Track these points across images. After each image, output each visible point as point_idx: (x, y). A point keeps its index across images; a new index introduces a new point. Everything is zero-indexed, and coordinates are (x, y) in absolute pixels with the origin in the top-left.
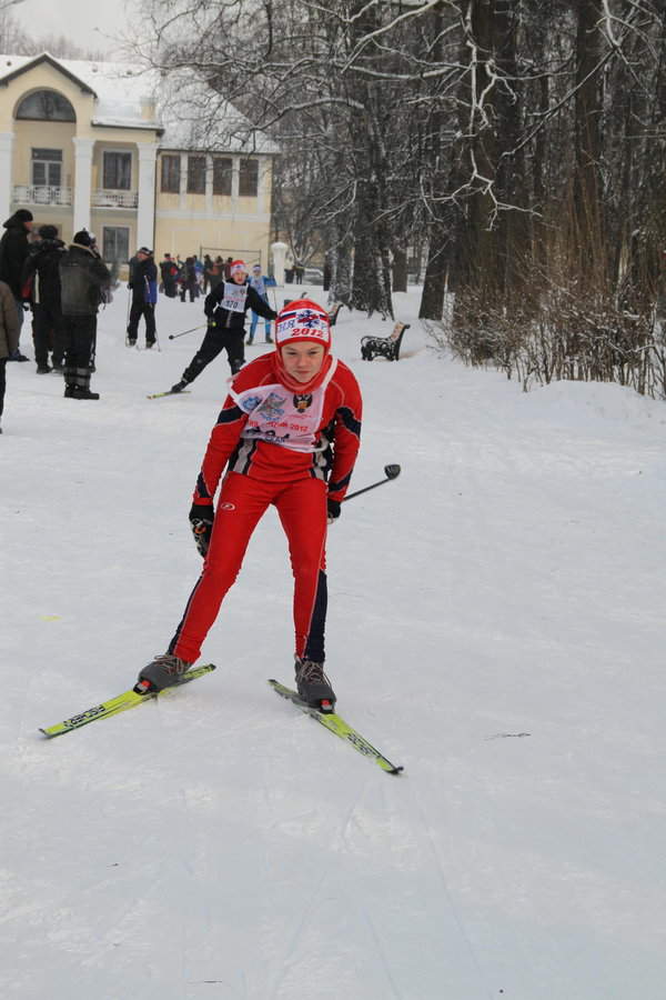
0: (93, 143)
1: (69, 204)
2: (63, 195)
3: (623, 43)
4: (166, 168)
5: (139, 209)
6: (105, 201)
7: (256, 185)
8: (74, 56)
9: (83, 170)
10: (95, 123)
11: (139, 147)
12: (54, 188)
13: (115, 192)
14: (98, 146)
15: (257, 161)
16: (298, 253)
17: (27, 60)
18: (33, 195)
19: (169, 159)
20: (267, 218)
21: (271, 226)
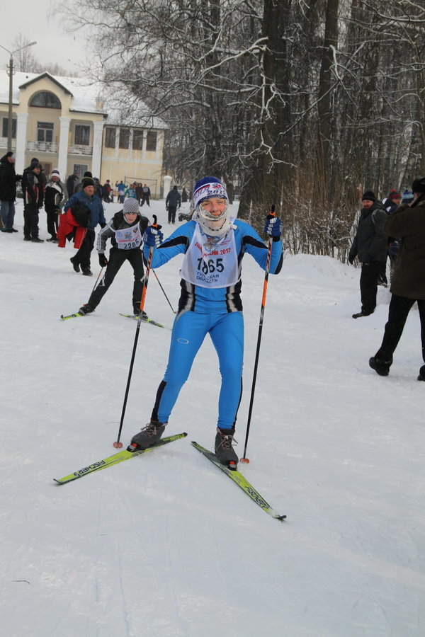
0: (70, 120)
1: (56, 152)
2: (53, 147)
3: (344, 79)
4: (108, 135)
5: (93, 156)
6: (75, 151)
7: (155, 145)
8: (63, 74)
9: (64, 134)
10: (72, 109)
11: (95, 123)
12: (48, 143)
13: (81, 146)
14: (72, 122)
15: (156, 133)
16: (178, 182)
17: (37, 75)
18: (37, 146)
19: (110, 130)
20: (160, 162)
21: (163, 167)
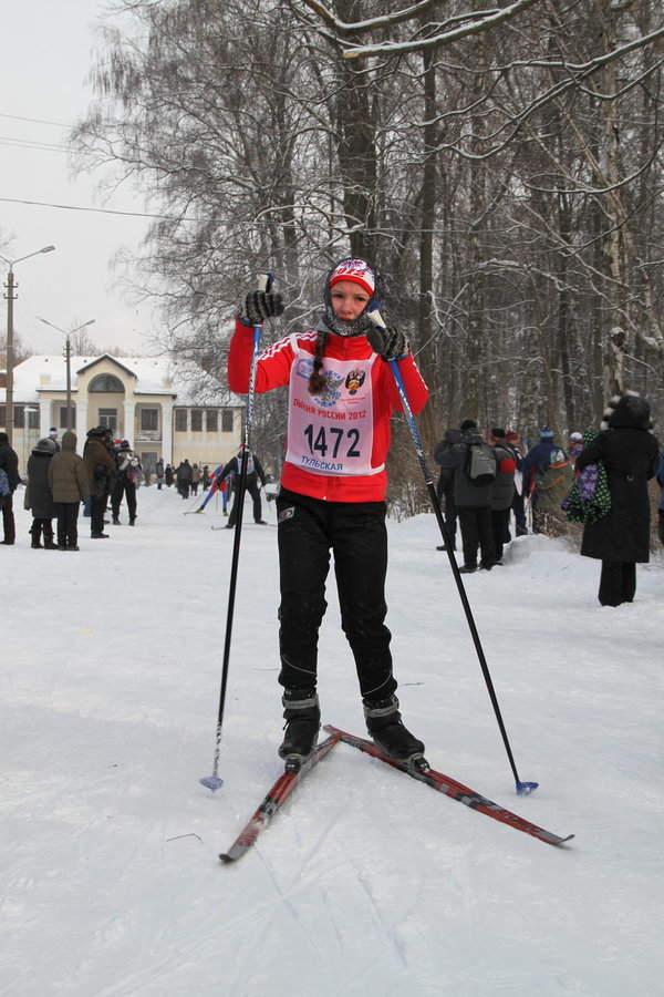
0: (135, 404)
4: (179, 418)
5: (163, 442)
6: (143, 437)
7: (232, 425)
8: (125, 356)
9: (130, 420)
10: (136, 392)
11: (162, 405)
13: (149, 432)
14: (138, 406)
15: (232, 411)
17: (94, 359)
19: (180, 413)
